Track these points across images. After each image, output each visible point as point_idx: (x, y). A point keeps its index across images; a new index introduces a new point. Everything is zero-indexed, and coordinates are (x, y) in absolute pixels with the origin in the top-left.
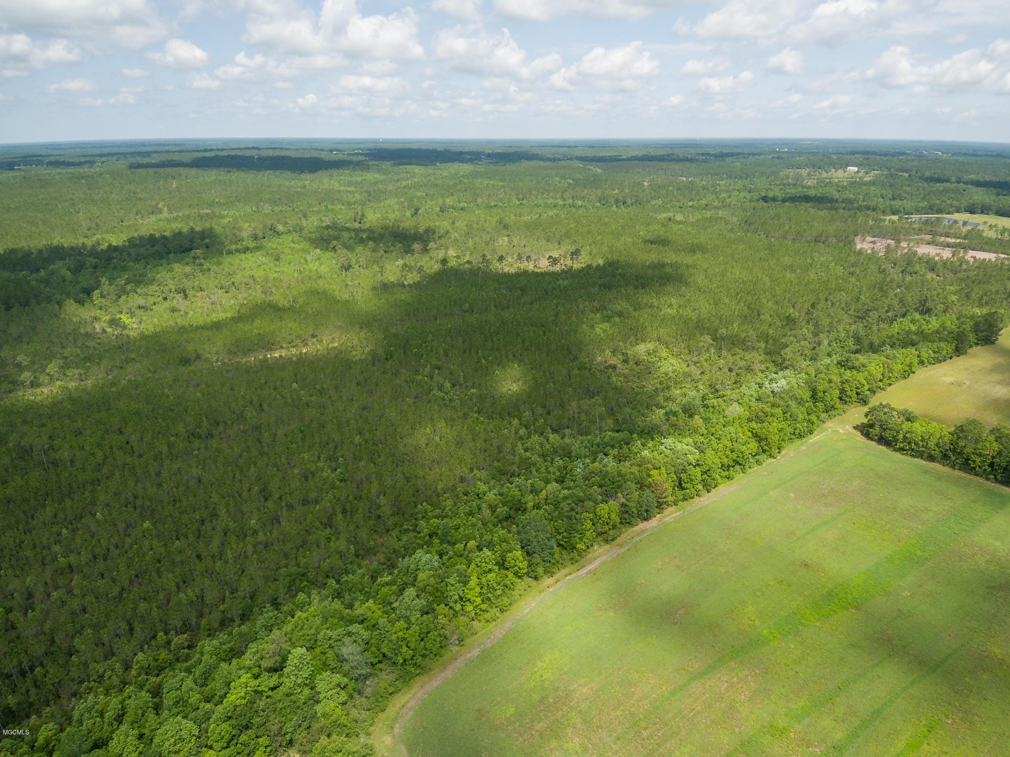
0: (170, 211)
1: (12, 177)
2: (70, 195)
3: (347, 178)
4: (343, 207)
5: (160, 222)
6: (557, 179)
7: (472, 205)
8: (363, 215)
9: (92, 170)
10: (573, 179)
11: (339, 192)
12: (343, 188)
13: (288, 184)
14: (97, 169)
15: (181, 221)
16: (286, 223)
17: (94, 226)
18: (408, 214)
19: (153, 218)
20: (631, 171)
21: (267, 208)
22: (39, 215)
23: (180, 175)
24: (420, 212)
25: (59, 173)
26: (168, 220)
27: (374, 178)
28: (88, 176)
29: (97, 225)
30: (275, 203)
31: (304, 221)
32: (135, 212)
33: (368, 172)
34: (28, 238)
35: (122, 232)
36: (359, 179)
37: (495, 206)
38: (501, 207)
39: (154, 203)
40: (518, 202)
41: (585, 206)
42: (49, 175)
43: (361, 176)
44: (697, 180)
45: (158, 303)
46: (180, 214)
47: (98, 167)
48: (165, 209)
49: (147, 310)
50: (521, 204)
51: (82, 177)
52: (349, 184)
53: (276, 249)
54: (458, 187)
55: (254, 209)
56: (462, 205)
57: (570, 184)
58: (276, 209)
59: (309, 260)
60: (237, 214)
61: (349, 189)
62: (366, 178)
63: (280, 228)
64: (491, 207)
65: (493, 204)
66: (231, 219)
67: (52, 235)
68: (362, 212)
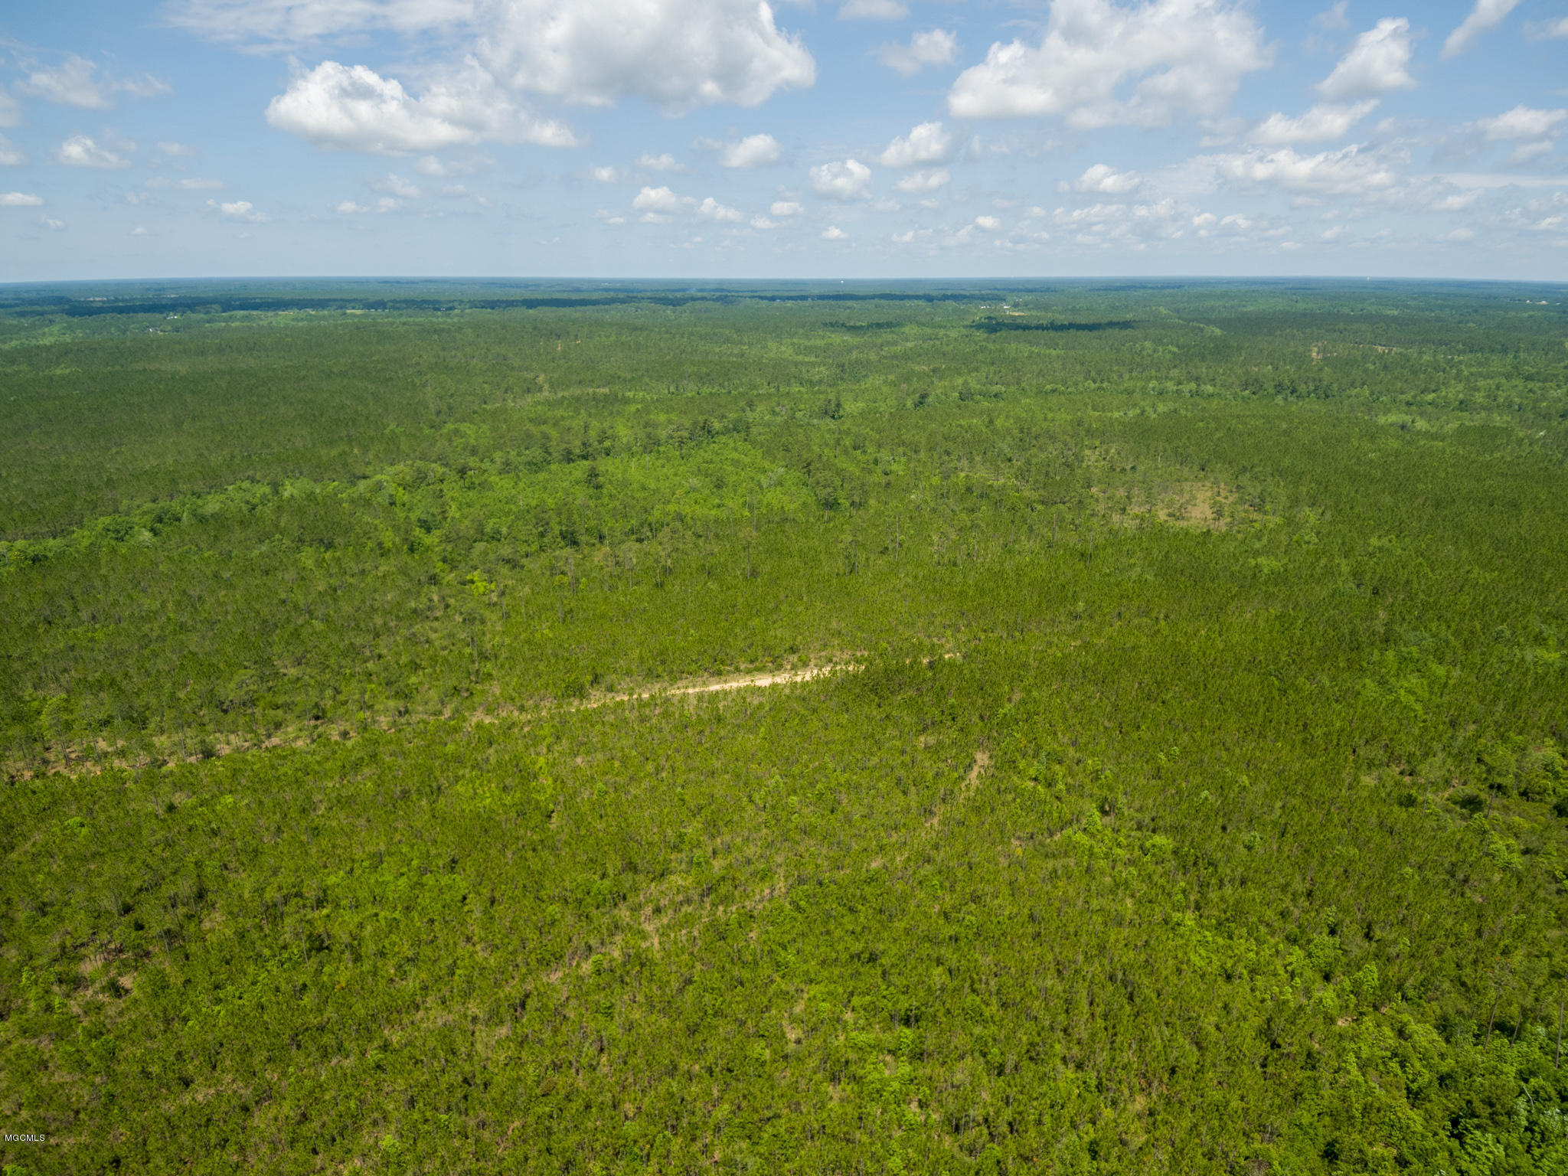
0: (553, 387)
1: (341, 325)
2: (416, 358)
3: (802, 341)
4: (802, 389)
5: (539, 407)
6: (1148, 344)
7: (1012, 389)
8: (839, 405)
9: (449, 320)
10: (1178, 346)
11: (796, 364)
12: (800, 358)
13: (717, 350)
14: (456, 320)
15: (569, 406)
16: (724, 416)
17: (445, 408)
18: (909, 404)
19: (529, 398)
20: (1278, 333)
21: (691, 390)
22: (369, 386)
23: (568, 333)
24: (930, 400)
25: (404, 324)
26: (550, 404)
27: (843, 341)
28: (443, 330)
29: (450, 408)
30: (701, 379)
31: (749, 413)
32: (503, 390)
33: (833, 332)
34: (350, 423)
35: (484, 421)
36: (820, 343)
37: (1054, 391)
38: (1063, 393)
39: (532, 375)
40: (1093, 386)
41: (1219, 395)
42: (392, 324)
43: (823, 338)
44: (1413, 352)
45: (532, 555)
46: (566, 394)
47: (457, 315)
48: (546, 386)
49: (514, 567)
50: (1099, 388)
51: (435, 331)
52: (809, 350)
53: (711, 462)
54: (980, 357)
55: (672, 389)
56: (996, 388)
57: (1174, 353)
58: (706, 390)
59: (765, 486)
60: (648, 397)
61: (807, 359)
62: (830, 341)
63: (717, 425)
64: (1046, 393)
65: (1048, 387)
66: (639, 406)
67: (385, 421)
68: (838, 399)
